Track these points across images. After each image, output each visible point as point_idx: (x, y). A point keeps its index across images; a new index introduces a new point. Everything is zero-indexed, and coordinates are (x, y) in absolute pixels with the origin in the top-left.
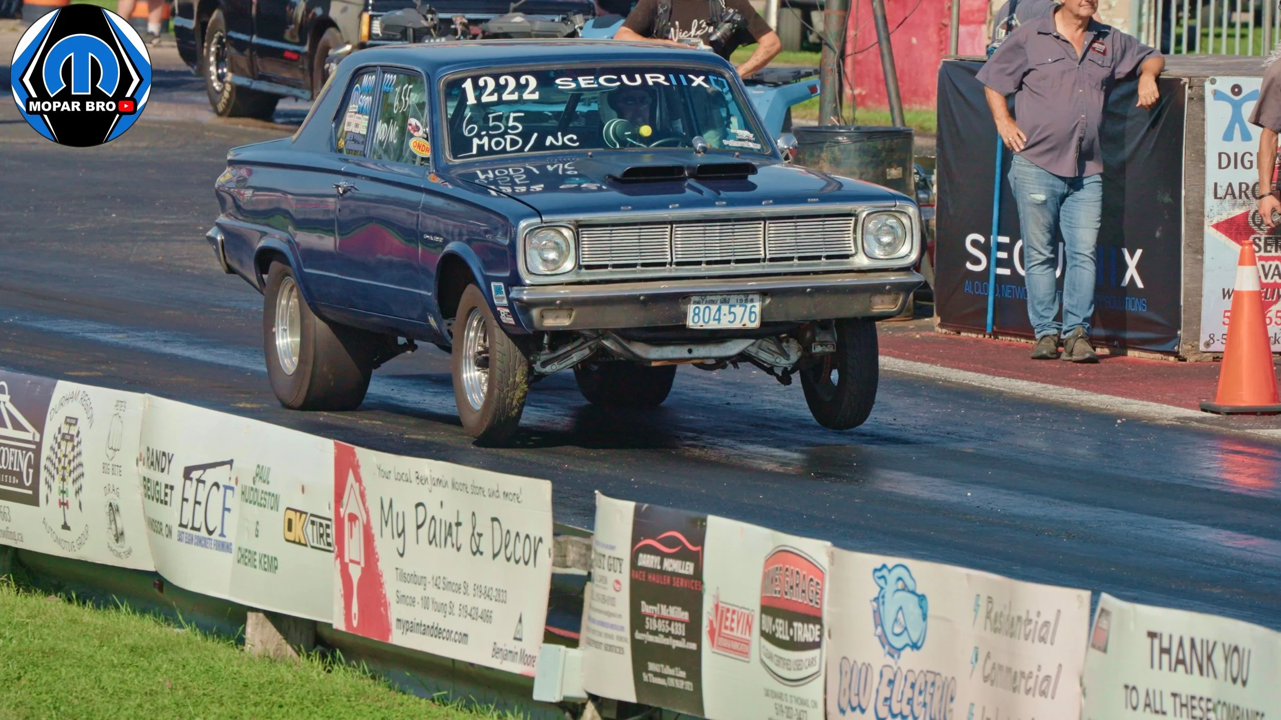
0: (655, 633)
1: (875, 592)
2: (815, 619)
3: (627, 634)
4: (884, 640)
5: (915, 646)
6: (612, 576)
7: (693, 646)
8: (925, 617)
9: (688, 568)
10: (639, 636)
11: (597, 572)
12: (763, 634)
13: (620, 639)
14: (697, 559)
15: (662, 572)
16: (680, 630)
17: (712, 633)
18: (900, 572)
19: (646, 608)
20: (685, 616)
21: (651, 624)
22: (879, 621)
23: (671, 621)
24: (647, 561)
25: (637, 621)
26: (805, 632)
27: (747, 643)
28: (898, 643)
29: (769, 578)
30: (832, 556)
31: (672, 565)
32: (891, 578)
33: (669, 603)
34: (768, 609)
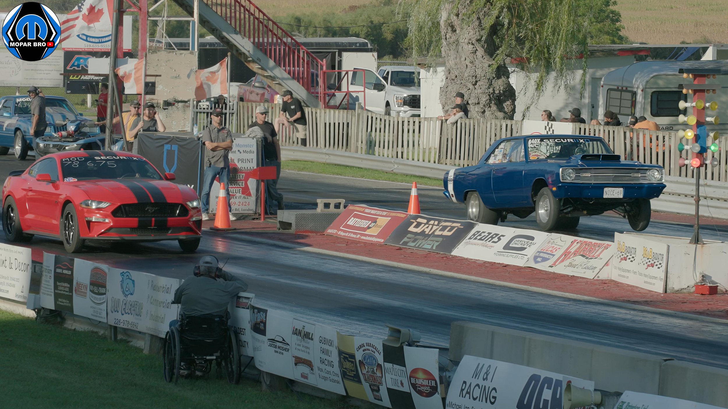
0: (61, 290)
1: (121, 279)
2: (104, 286)
3: (53, 291)
4: (123, 292)
5: (132, 294)
6: (49, 275)
7: (71, 294)
8: (134, 287)
9: (69, 273)
10: (56, 291)
11: (44, 273)
12: (90, 290)
13: (51, 292)
14: (72, 270)
15: (63, 274)
16: (67, 289)
17: (76, 290)
18: (127, 274)
19: (58, 284)
20: (69, 286)
21: (60, 288)
22: (122, 288)
23: (65, 287)
24: (59, 270)
25: (56, 287)
26: (102, 290)
27: (86, 293)
28: (127, 293)
29: (92, 275)
30: (109, 269)
31: (65, 272)
32: (125, 275)
33: (65, 282)
34: (92, 283)
